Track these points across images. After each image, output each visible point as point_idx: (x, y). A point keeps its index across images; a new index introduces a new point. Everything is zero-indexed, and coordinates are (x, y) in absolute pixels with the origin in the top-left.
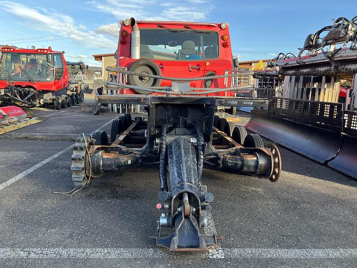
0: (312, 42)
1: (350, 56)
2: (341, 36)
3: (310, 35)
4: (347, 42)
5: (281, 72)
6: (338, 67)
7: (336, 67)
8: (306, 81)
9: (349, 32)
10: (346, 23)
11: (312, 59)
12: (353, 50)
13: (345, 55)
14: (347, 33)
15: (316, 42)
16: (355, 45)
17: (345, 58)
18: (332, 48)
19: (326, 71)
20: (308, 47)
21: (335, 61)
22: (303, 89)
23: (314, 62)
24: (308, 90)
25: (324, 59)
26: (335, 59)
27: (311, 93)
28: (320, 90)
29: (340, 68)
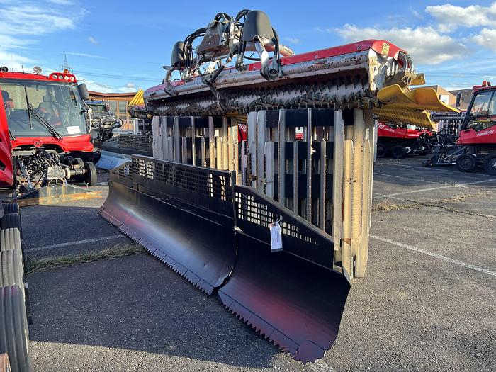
0: (183, 57)
1: (237, 82)
2: (220, 44)
3: (178, 44)
4: (231, 56)
5: (150, 108)
6: (225, 101)
7: (223, 101)
8: (184, 125)
9: (232, 37)
10: (227, 21)
11: (188, 86)
12: (241, 70)
13: (230, 79)
14: (228, 40)
15: (189, 55)
16: (242, 59)
17: (232, 85)
18: (211, 67)
19: (211, 108)
20: (179, 65)
21: (218, 90)
22: (181, 139)
23: (190, 92)
24: (189, 141)
25: (202, 87)
26: (218, 87)
27: (193, 145)
28: (207, 141)
29: (229, 102)
